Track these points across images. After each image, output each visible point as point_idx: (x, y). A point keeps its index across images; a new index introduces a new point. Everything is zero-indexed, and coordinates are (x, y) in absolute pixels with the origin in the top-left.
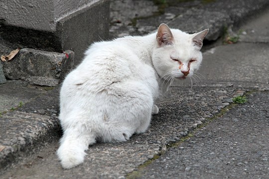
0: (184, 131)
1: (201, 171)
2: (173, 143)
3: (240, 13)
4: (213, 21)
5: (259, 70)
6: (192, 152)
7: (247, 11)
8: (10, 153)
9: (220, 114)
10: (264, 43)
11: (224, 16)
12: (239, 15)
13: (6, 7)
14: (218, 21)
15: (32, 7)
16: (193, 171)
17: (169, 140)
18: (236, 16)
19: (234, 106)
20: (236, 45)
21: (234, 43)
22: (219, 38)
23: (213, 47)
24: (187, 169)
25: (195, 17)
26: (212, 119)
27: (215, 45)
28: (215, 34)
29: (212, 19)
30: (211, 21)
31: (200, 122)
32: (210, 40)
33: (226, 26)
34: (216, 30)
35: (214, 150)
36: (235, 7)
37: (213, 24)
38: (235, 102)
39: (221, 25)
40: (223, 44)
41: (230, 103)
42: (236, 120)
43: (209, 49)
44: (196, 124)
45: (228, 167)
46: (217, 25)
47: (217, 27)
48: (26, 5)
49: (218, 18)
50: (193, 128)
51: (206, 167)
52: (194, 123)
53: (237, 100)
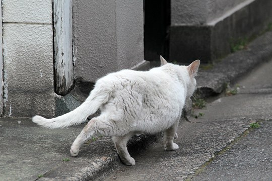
0: (224, 145)
1: (246, 166)
2: (218, 152)
3: (233, 74)
4: (217, 79)
5: (260, 109)
6: (235, 156)
7: (237, 73)
8: (111, 162)
9: (244, 135)
10: (255, 93)
11: (223, 76)
12: (232, 75)
13: (83, 69)
14: (220, 79)
15: (101, 67)
16: (240, 166)
17: (215, 150)
18: (231, 77)
19: (252, 129)
20: (235, 96)
21: (234, 94)
22: (222, 91)
23: (219, 98)
24: (235, 165)
25: (203, 77)
26: (239, 138)
27: (220, 96)
28: (220, 88)
29: (216, 78)
30: (215, 79)
31: (233, 140)
32: (217, 92)
33: (226, 83)
34: (220, 86)
35: (250, 155)
36: (228, 70)
37: (218, 81)
38: (252, 128)
39: (223, 82)
40: (225, 96)
41: (249, 128)
42: (257, 137)
43: (217, 99)
44: (230, 141)
45: (264, 163)
46: (220, 82)
47: (220, 83)
48: (97, 66)
49: (220, 78)
50: (229, 143)
51: (248, 164)
52: (229, 140)
53: (253, 126)
